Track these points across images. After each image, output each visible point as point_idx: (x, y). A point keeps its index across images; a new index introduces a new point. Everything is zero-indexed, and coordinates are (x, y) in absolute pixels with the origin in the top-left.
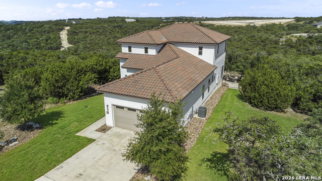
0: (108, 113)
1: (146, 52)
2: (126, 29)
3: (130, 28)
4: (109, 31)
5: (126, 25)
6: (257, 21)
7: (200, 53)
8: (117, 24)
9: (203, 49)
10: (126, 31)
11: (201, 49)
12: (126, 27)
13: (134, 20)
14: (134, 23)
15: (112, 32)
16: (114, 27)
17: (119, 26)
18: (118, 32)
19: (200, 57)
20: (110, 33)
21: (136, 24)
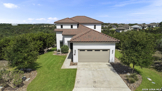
0: (75, 54)
2: (13, 30)
3: (16, 28)
4: (2, 31)
5: (12, 27)
8: (7, 27)
9: (96, 26)
10: (13, 31)
12: (13, 28)
13: (17, 25)
14: (18, 26)
15: (4, 32)
16: (5, 28)
17: (8, 28)
18: (8, 31)
19: (95, 30)
20: (3, 32)
21: (19, 27)
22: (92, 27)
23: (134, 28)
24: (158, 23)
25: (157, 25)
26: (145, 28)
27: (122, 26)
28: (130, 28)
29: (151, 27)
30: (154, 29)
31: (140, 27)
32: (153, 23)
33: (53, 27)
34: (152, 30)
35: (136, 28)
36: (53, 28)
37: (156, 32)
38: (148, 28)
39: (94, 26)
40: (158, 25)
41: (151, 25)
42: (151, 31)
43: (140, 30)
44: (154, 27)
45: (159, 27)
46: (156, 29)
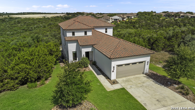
1: (86, 33)
6: (47, 15)
7: (106, 32)
9: (108, 29)
11: (106, 29)
19: (106, 34)
22: (103, 31)
23: (114, 19)
24: (135, 13)
25: (134, 16)
26: (125, 20)
27: (101, 17)
28: (110, 19)
29: (130, 18)
30: (133, 21)
31: (120, 18)
32: (131, 13)
33: (6, 18)
34: (132, 21)
35: (117, 20)
36: (7, 20)
37: (136, 23)
38: (127, 19)
39: (105, 30)
40: (136, 16)
41: (130, 16)
42: (131, 23)
43: (120, 21)
44: (133, 17)
45: (137, 18)
46: (135, 21)
